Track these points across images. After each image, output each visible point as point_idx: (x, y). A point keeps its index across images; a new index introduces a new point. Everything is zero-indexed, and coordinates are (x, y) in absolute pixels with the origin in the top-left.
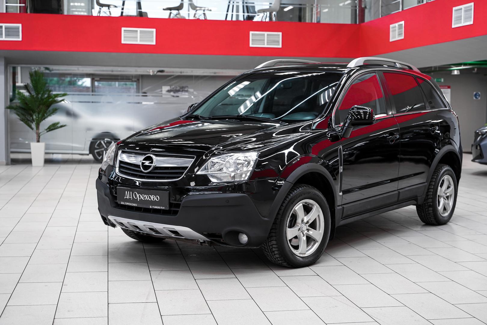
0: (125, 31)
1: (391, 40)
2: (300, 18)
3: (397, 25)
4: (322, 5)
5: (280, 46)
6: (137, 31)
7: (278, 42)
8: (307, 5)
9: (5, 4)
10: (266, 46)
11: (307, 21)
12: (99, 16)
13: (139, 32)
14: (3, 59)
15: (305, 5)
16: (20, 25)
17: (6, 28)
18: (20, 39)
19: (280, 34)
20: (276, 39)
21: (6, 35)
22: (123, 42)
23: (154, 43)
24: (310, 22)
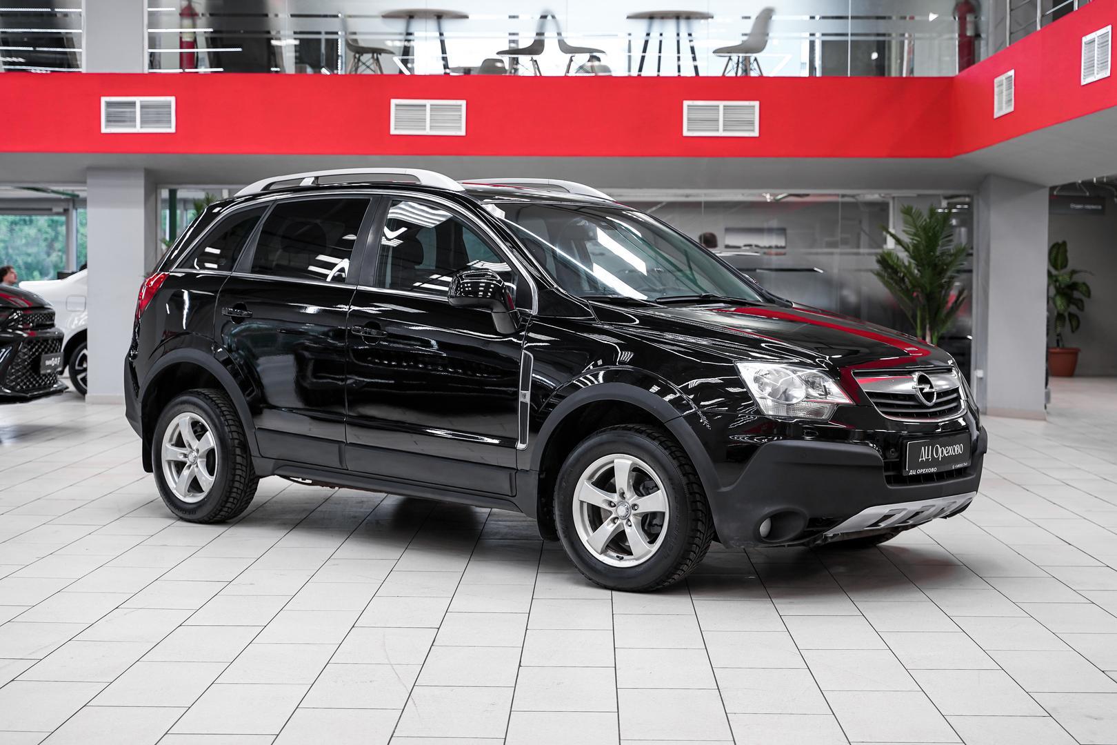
0: (397, 105)
1: (997, 114)
2: (881, 67)
3: (1003, 77)
4: (917, 35)
5: (756, 134)
6: (425, 106)
7: (752, 123)
8: (894, 35)
9: (147, 51)
10: (721, 133)
11: (894, 74)
12: (356, 74)
13: (428, 108)
14: (142, 175)
15: (889, 35)
16: (172, 99)
17: (142, 107)
18: (173, 130)
19: (756, 104)
20: (747, 117)
21: (143, 122)
22: (393, 131)
23: (463, 133)
24: (898, 75)
